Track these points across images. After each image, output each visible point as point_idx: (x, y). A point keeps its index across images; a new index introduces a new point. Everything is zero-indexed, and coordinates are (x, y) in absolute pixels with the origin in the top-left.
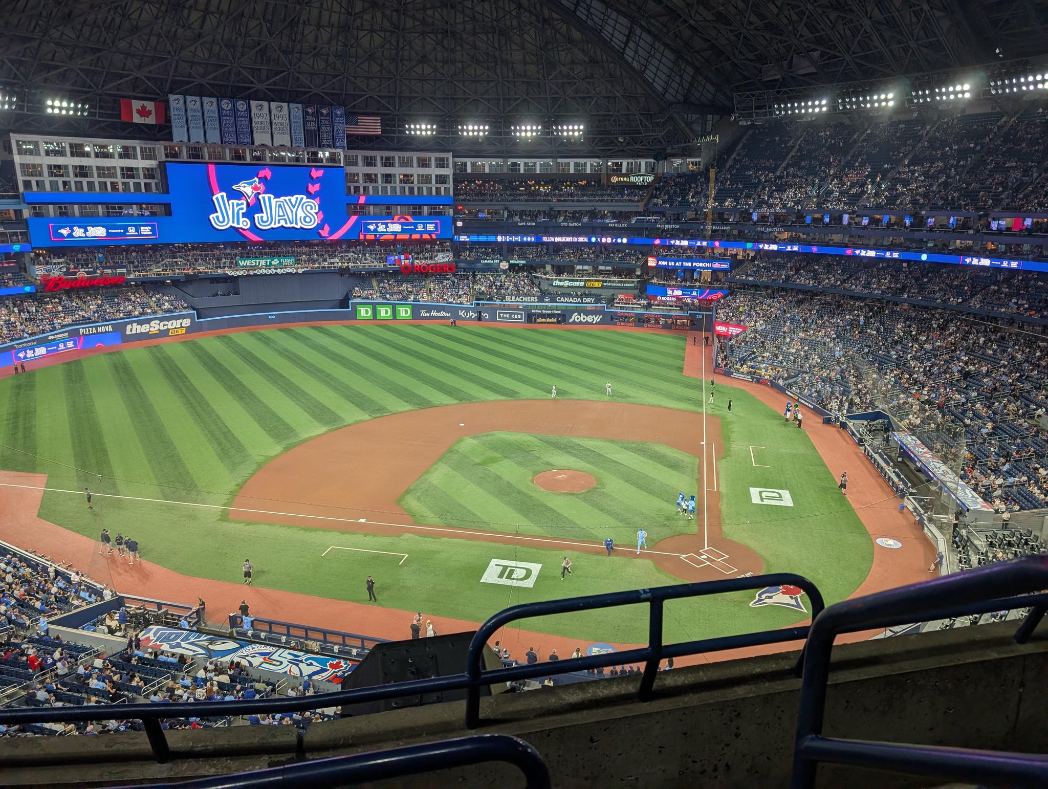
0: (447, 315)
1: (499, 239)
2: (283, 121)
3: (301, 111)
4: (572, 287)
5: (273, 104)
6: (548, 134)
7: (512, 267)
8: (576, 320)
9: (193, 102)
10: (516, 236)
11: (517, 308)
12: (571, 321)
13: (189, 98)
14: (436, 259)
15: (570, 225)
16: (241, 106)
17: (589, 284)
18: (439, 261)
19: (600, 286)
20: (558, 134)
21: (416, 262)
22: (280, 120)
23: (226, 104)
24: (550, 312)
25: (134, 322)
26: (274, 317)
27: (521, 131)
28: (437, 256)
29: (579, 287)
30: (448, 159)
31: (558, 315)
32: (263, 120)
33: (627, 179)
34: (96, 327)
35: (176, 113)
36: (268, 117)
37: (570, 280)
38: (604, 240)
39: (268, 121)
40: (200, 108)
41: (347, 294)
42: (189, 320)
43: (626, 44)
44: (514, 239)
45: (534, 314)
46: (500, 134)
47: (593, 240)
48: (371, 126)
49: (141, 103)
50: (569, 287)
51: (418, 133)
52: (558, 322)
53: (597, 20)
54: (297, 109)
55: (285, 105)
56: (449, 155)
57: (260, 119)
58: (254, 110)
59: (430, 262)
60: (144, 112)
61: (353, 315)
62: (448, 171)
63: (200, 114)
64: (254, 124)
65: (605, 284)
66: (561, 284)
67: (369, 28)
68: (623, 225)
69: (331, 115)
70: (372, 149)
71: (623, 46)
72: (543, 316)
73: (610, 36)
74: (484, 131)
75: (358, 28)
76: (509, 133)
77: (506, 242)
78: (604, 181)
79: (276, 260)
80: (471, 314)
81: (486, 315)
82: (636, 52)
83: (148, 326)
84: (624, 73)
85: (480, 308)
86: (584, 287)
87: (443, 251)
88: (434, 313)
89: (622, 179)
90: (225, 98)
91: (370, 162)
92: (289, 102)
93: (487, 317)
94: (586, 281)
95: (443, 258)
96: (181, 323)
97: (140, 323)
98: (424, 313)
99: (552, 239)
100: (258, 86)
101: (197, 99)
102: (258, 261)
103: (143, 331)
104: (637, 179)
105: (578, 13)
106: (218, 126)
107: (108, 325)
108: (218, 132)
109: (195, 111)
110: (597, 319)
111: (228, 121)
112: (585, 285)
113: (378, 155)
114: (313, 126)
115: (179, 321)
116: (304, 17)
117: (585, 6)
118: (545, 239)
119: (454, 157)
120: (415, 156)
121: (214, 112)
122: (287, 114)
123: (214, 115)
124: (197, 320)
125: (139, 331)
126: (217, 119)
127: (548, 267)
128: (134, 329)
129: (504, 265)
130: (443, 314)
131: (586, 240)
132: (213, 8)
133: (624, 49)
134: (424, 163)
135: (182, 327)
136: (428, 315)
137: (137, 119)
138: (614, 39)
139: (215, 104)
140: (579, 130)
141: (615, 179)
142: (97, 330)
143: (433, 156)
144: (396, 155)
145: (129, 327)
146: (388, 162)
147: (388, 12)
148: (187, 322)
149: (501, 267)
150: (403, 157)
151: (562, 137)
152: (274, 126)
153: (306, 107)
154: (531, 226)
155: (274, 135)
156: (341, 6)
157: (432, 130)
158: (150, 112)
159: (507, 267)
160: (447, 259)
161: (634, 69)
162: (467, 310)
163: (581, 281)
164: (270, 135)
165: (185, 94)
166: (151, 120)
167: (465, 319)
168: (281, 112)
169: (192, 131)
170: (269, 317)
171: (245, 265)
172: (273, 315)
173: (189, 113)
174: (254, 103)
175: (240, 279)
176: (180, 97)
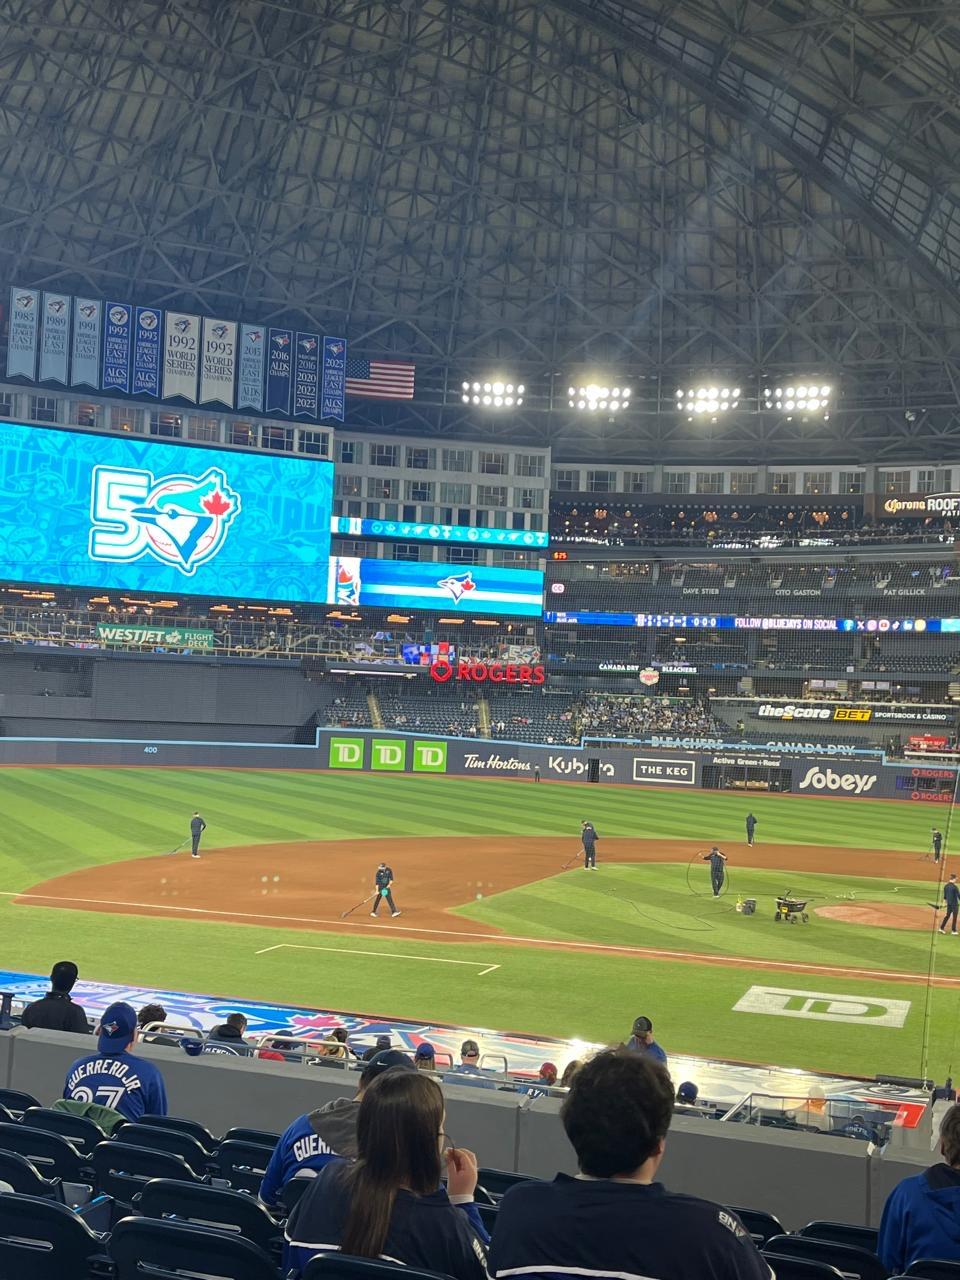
0: (521, 766)
1: (641, 620)
2: (224, 356)
3: (262, 338)
4: (802, 720)
5: (210, 323)
6: (754, 405)
7: (667, 684)
8: (816, 785)
9: (56, 305)
10: (678, 615)
11: (679, 753)
12: (803, 785)
13: (51, 298)
14: (505, 657)
15: (796, 593)
16: (148, 320)
17: (841, 715)
18: (511, 662)
19: (866, 717)
20: (774, 407)
21: (463, 660)
22: (218, 354)
23: (118, 315)
24: (755, 763)
26: (154, 750)
27: (694, 400)
28: (506, 650)
29: (818, 720)
30: (541, 459)
31: (774, 770)
32: (187, 350)
33: (921, 505)
35: (22, 321)
36: (196, 345)
37: (797, 705)
38: (872, 625)
39: (196, 352)
40: (67, 318)
41: (314, 717)
43: (922, 226)
44: (672, 621)
45: (718, 767)
46: (653, 406)
47: (849, 625)
48: (395, 383)
50: (794, 720)
51: (487, 401)
52: (773, 789)
53: (863, 178)
54: (255, 337)
55: (232, 326)
56: (547, 453)
57: (181, 348)
58: (171, 330)
59: (491, 662)
61: (320, 761)
62: (541, 484)
63: (66, 328)
64: (167, 357)
65: (878, 715)
66: (778, 712)
67: (410, 186)
68: (916, 593)
69: (321, 354)
70: (392, 432)
71: (915, 230)
72: (738, 772)
73: (888, 208)
74: (621, 399)
75: (388, 188)
76: (672, 405)
77: (654, 628)
78: (869, 508)
79: (176, 633)
80: (576, 764)
81: (608, 769)
82: (942, 244)
84: (917, 281)
85: (595, 753)
86: (830, 721)
87: (518, 644)
88: (494, 762)
89: (910, 505)
90: (121, 301)
91: (384, 458)
92: (240, 321)
93: (611, 773)
94: (831, 707)
95: (520, 656)
98: (472, 761)
99: (755, 623)
100: (186, 286)
101: (66, 300)
102: (138, 632)
104: (943, 505)
105: (826, 161)
106: (97, 354)
108: (95, 362)
109: (58, 321)
110: (866, 783)
111: (119, 345)
112: (831, 716)
113: (404, 444)
114: (282, 371)
116: (288, 159)
117: (840, 150)
118: (740, 623)
119: (554, 460)
120: (476, 451)
121: (93, 327)
122: (233, 342)
123: (91, 332)
126: (98, 341)
127: (746, 684)
129: (649, 677)
130: (512, 764)
131: (832, 625)
132: (121, 131)
133: (918, 236)
134: (494, 467)
136: (481, 764)
138: (897, 215)
139: (97, 313)
140: (819, 397)
141: (893, 506)
143: (512, 453)
144: (438, 446)
146: (419, 460)
147: (451, 155)
149: (643, 680)
150: (453, 452)
151: (781, 416)
152: (204, 362)
153: (275, 334)
154: (709, 597)
155: (204, 381)
156: (363, 133)
157: (516, 395)
159: (656, 680)
160: (528, 660)
161: (938, 274)
162: (568, 757)
163: (820, 706)
164: (194, 379)
165: (43, 289)
167: (563, 777)
168: (221, 336)
169: (46, 358)
170: (146, 750)
171: (110, 637)
172: (153, 745)
173: (45, 326)
174: (172, 317)
175: (96, 664)
176: (34, 294)
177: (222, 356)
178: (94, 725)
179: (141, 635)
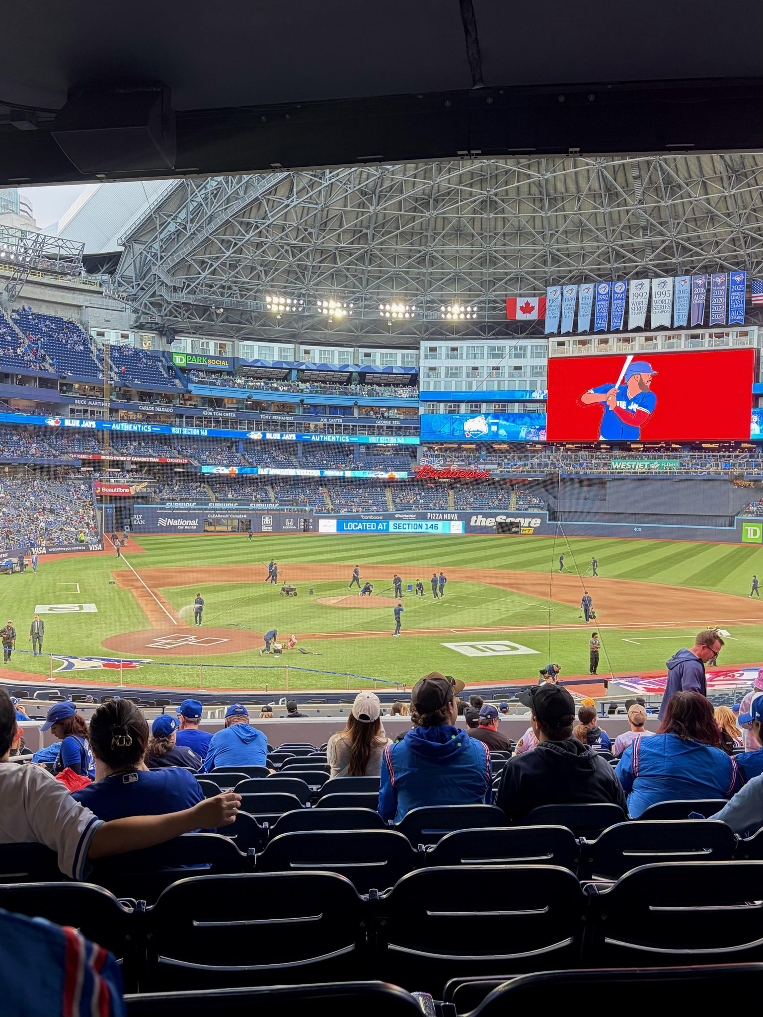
2: (667, 298)
3: (688, 283)
5: (656, 281)
9: (570, 291)
13: (567, 288)
16: (619, 287)
22: (662, 298)
23: (603, 288)
25: (480, 514)
26: (640, 530)
32: (642, 300)
34: (443, 514)
35: (552, 303)
36: (647, 296)
39: (647, 300)
40: (575, 297)
42: (539, 521)
49: (525, 300)
54: (683, 283)
55: (669, 280)
57: (639, 300)
58: (633, 290)
60: (527, 309)
61: (738, 537)
63: (574, 302)
64: (631, 306)
79: (656, 463)
83: (493, 520)
90: (604, 281)
92: (674, 276)
96: (530, 523)
97: (486, 516)
101: (575, 287)
102: (634, 464)
103: (488, 524)
106: (590, 313)
107: (454, 513)
108: (589, 318)
109: (570, 299)
111: (603, 305)
114: (701, 300)
115: (527, 520)
121: (589, 298)
122: (671, 289)
123: (588, 301)
124: (548, 522)
125: (483, 524)
126: (591, 305)
128: (478, 521)
135: (529, 526)
137: (520, 316)
139: (591, 291)
142: (443, 517)
145: (474, 518)
148: (536, 522)
152: (653, 305)
153: (695, 278)
155: (653, 316)
158: (533, 308)
165: (563, 284)
166: (533, 316)
168: (663, 287)
169: (564, 320)
170: (635, 529)
171: (618, 467)
172: (639, 527)
173: (564, 303)
174: (633, 283)
175: (608, 482)
176: (558, 288)
177: (665, 298)
178: (607, 516)
179: (636, 465)
